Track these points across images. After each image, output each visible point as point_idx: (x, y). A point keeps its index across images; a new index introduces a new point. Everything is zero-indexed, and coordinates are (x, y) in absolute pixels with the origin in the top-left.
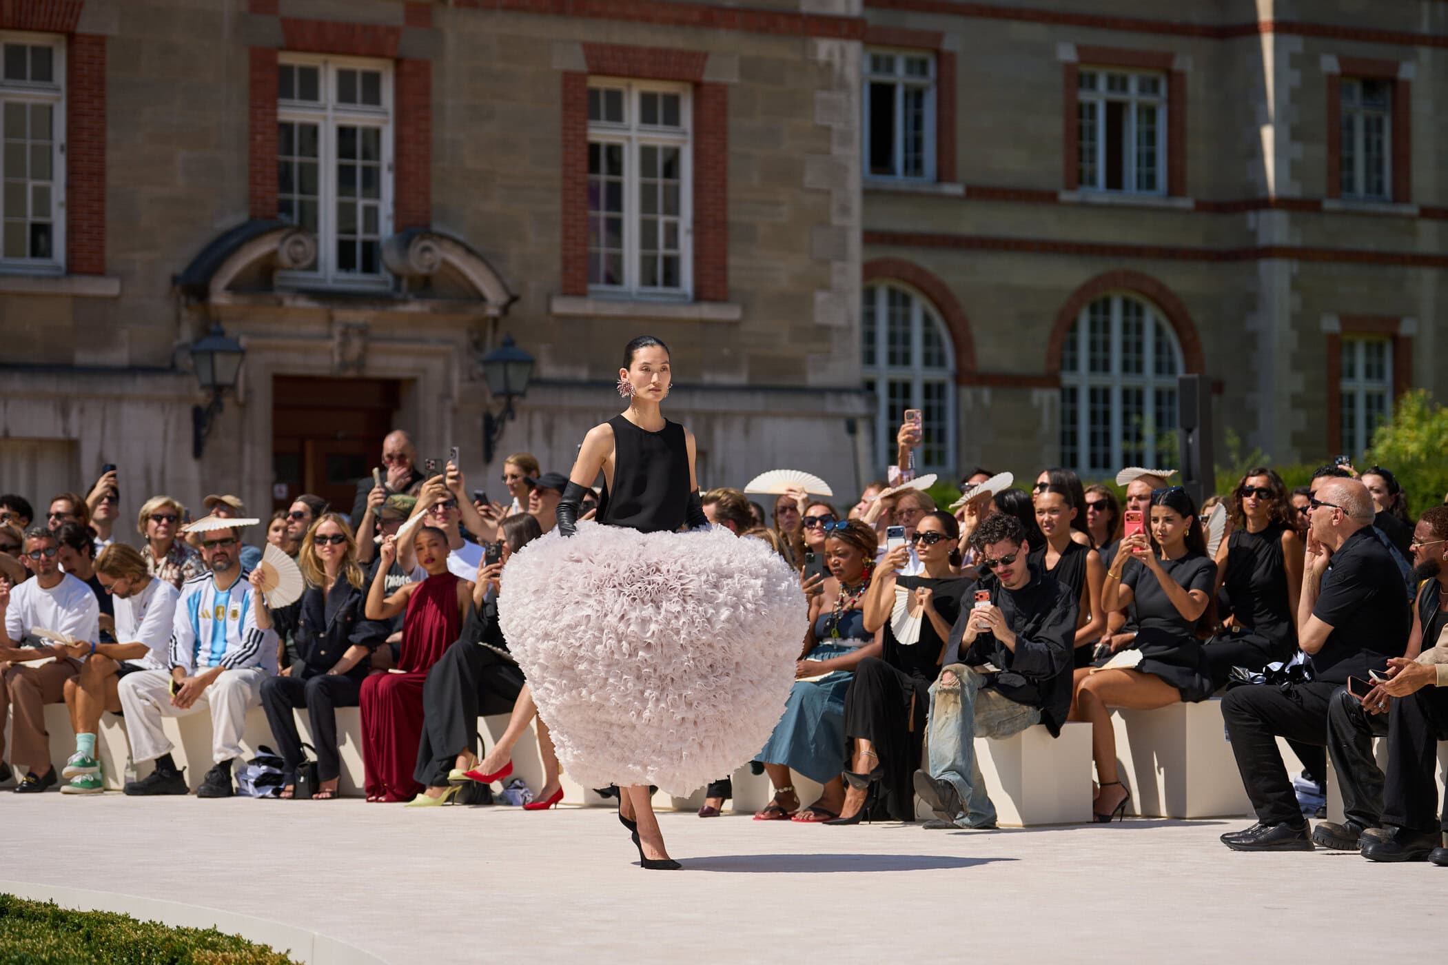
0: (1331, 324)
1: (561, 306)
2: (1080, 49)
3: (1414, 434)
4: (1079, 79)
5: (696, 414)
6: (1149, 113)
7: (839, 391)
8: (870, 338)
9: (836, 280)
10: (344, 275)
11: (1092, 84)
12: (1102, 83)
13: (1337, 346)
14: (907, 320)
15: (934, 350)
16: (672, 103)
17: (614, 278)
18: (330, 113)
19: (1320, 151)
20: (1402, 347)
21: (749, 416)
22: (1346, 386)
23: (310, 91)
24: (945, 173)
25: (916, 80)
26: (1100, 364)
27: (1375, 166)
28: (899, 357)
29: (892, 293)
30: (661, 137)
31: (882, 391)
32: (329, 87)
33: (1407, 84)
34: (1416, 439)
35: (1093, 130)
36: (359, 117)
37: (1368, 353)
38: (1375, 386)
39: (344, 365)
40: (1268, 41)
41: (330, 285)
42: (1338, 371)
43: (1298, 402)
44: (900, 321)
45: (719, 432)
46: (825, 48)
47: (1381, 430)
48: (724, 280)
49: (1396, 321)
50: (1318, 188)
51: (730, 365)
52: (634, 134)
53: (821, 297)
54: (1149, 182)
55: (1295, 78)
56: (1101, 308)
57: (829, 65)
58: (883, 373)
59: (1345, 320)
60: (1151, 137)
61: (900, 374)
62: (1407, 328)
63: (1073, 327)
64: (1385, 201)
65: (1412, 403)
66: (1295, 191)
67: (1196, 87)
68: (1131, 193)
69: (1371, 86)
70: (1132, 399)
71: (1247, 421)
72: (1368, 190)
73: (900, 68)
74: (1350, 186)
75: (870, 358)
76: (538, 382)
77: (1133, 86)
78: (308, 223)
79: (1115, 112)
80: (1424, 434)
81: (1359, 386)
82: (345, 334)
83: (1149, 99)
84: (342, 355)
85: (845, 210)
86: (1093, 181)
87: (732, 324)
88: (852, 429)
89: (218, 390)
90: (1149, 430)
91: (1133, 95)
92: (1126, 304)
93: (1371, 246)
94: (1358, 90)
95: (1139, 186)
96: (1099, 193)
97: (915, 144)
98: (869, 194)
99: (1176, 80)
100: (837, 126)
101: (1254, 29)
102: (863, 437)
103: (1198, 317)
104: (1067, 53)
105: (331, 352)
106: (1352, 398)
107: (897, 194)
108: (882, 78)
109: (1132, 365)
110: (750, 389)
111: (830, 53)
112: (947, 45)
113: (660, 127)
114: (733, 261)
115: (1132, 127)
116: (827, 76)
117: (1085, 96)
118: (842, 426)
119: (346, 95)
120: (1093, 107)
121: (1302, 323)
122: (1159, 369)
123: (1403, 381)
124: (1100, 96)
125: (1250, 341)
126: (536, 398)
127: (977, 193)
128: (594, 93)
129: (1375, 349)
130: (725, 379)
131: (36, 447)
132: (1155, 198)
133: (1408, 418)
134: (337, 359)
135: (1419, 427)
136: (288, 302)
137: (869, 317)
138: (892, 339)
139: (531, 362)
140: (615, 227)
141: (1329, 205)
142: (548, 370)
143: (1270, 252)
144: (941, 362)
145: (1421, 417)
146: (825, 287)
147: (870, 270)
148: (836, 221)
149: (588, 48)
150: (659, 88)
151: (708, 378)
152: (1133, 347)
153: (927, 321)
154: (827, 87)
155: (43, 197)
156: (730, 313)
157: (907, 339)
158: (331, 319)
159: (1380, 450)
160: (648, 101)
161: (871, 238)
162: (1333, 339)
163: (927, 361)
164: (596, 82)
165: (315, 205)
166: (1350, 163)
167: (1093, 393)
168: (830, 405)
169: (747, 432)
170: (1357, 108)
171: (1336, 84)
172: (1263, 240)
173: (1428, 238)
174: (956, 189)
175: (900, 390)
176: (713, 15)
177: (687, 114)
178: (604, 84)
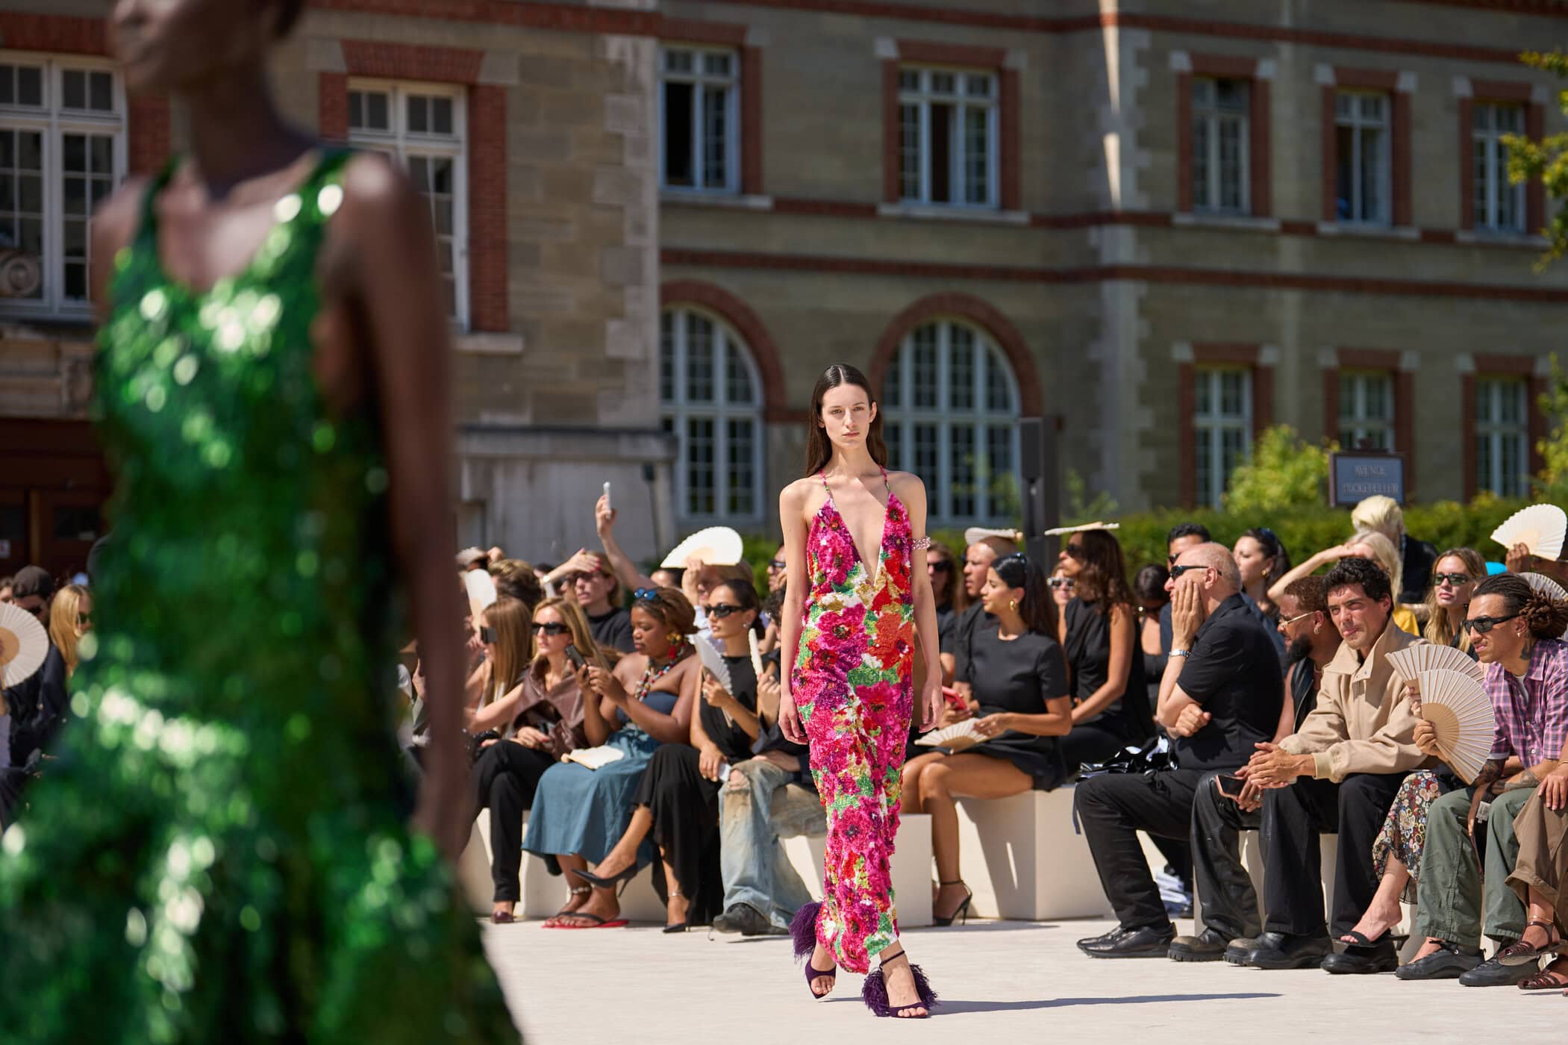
0: (1183, 353)
2: (902, 45)
3: (1274, 475)
4: (899, 78)
5: (474, 460)
6: (978, 117)
7: (636, 433)
8: (667, 370)
9: (631, 307)
10: (72, 304)
11: (914, 83)
12: (926, 83)
13: (1190, 378)
14: (708, 349)
15: (740, 383)
16: (444, 108)
18: (54, 119)
19: (1170, 159)
20: (1263, 379)
21: (534, 461)
22: (1201, 422)
23: (32, 95)
24: (750, 184)
25: (718, 80)
26: (925, 398)
27: (1230, 175)
28: (700, 391)
29: (692, 321)
30: (431, 147)
31: (681, 429)
32: (53, 89)
33: (1266, 84)
34: (1280, 482)
35: (916, 135)
36: (88, 124)
37: (1225, 385)
38: (1232, 422)
39: (74, 405)
40: (1111, 35)
41: (56, 314)
42: (1191, 404)
43: (1146, 440)
44: (702, 350)
45: (499, 480)
46: (616, 46)
47: (1239, 471)
48: (504, 307)
49: (1254, 349)
50: (1168, 200)
51: (512, 403)
52: (401, 143)
53: (613, 326)
54: (979, 194)
55: (1141, 77)
56: (926, 335)
57: (620, 65)
58: (683, 410)
59: (1202, 349)
60: (981, 144)
61: (701, 410)
62: (1268, 356)
63: (895, 357)
64: (1240, 215)
65: (1274, 440)
66: (1141, 203)
67: (1031, 88)
68: (959, 207)
69: (1226, 86)
70: (963, 437)
71: (1091, 461)
72: (1224, 202)
73: (699, 65)
74: (1203, 198)
75: (668, 392)
77: (961, 87)
78: (32, 245)
79: (941, 115)
80: (1288, 475)
81: (1214, 422)
82: (74, 370)
83: (978, 100)
84: (71, 394)
85: (640, 229)
86: (916, 193)
87: (512, 358)
88: (650, 475)
90: (981, 471)
91: (960, 95)
92: (955, 331)
93: (1227, 264)
94: (1211, 91)
95: (968, 198)
96: (923, 207)
97: (716, 152)
98: (667, 207)
99: (1008, 79)
100: (630, 132)
101: (1095, 22)
102: (661, 485)
103: (1035, 345)
104: (886, 49)
105: (58, 391)
106: (1206, 435)
107: (696, 208)
108: (678, 77)
109: (962, 400)
110: (534, 430)
111: (622, 53)
112: (752, 40)
113: (430, 134)
114: (513, 286)
115: (959, 133)
116: (619, 77)
117: (907, 98)
118: (638, 472)
119: (72, 98)
120: (915, 110)
121: (1151, 351)
122: (992, 403)
123: (1264, 418)
124: (922, 98)
125: (1093, 373)
127: (788, 207)
128: (355, 97)
129: (1232, 381)
130: (506, 419)
132: (986, 212)
133: (1269, 457)
134: (65, 399)
135: (1281, 467)
136: (8, 335)
137: (667, 346)
138: (692, 370)
141: (1181, 219)
143: (1114, 272)
144: (748, 397)
145: (1285, 457)
146: (618, 314)
147: (669, 294)
148: (631, 240)
149: (350, 47)
150: (430, 90)
151: (486, 418)
152: (962, 379)
153: (732, 350)
154: (619, 90)
156: (511, 344)
157: (709, 371)
158: (58, 354)
159: (1238, 493)
160: (416, 106)
161: (670, 257)
162: (1185, 368)
163: (732, 395)
164: (357, 84)
165: (38, 225)
166: (1203, 171)
167: (918, 431)
168: (625, 448)
169: (531, 477)
170: (1210, 109)
171: (1187, 84)
172: (1107, 259)
173: (1291, 256)
174: (762, 202)
175: (702, 428)
176: (489, 8)
177: (461, 120)
178: (366, 86)
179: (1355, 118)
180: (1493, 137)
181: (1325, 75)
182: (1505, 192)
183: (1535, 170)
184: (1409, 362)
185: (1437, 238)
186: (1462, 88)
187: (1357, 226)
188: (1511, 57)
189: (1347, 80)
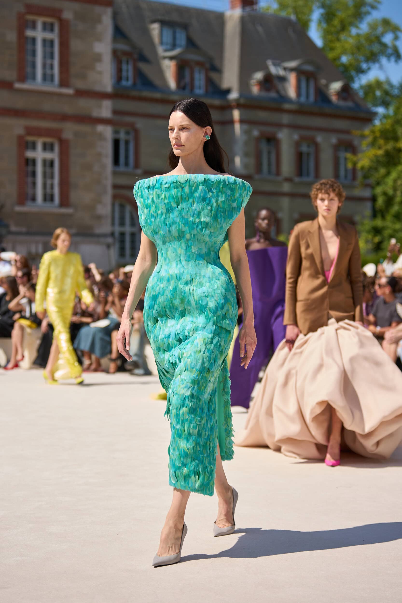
1: (18, 209)
7: (104, 236)
9: (103, 200)
15: (133, 222)
16: (52, 145)
17: (34, 199)
19: (253, 160)
24: (137, 166)
25: (127, 138)
27: (269, 164)
28: (122, 224)
29: (120, 205)
30: (49, 156)
31: (117, 235)
33: (279, 140)
40: (237, 126)
44: (122, 213)
46: (100, 128)
48: (68, 199)
50: (252, 172)
52: (40, 155)
53: (99, 206)
55: (245, 137)
57: (101, 133)
58: (117, 229)
61: (122, 229)
64: (272, 176)
66: (245, 172)
69: (268, 140)
72: (267, 172)
73: (122, 133)
74: (262, 171)
75: (113, 224)
76: (10, 233)
85: (106, 179)
87: (71, 215)
88: (108, 246)
93: (269, 189)
94: (264, 141)
97: (127, 157)
98: (114, 173)
100: (103, 152)
101: (231, 122)
102: (111, 250)
108: (117, 136)
111: (101, 130)
112: (137, 127)
113: (48, 152)
114: (71, 194)
116: (101, 137)
118: (105, 246)
126: (10, 238)
128: (27, 142)
137: (113, 212)
138: (120, 218)
139: (7, 226)
140: (34, 184)
141: (257, 177)
142: (13, 228)
146: (100, 203)
147: (115, 197)
148: (103, 182)
149: (26, 128)
150: (48, 140)
154: (100, 140)
156: (70, 211)
157: (124, 218)
160: (45, 144)
161: (115, 187)
163: (131, 225)
164: (28, 138)
166: (262, 164)
168: (102, 240)
170: (264, 147)
171: (258, 140)
173: (286, 187)
174: (139, 171)
175: (122, 234)
176: (65, 118)
177: (57, 148)
178: (30, 139)
179: (304, 149)
180: (343, 155)
181: (296, 137)
182: (346, 170)
183: (355, 164)
186: (334, 140)
187: (305, 179)
188: (348, 132)
189: (303, 138)
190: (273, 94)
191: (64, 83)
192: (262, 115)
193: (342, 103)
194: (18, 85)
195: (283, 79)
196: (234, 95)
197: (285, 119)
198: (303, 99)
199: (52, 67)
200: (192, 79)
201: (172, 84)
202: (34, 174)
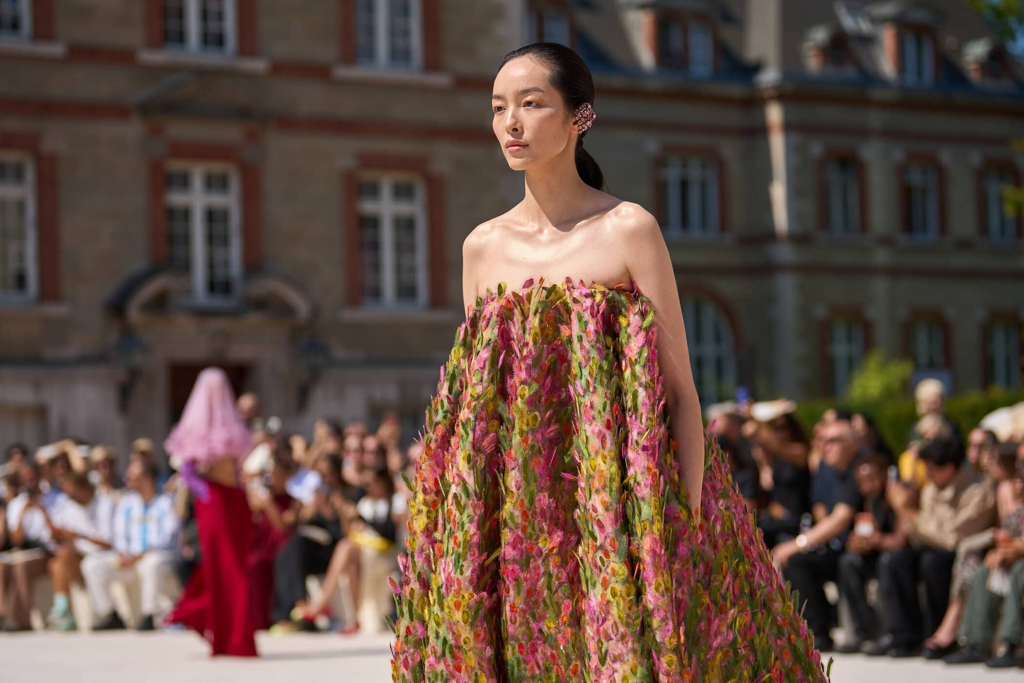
0: (821, 312)
1: (347, 315)
2: (662, 145)
4: (660, 162)
10: (211, 299)
12: (678, 165)
13: (827, 326)
16: (410, 187)
17: (377, 294)
18: (199, 198)
19: (811, 204)
30: (405, 208)
32: (198, 182)
33: (865, 162)
36: (218, 200)
37: (848, 329)
38: (852, 350)
39: (212, 355)
41: (201, 304)
43: (803, 361)
49: (861, 308)
50: (811, 227)
52: (387, 207)
54: (704, 225)
59: (833, 310)
62: (870, 313)
66: (797, 229)
67: (735, 166)
68: (695, 233)
69: (843, 163)
71: (771, 373)
72: (844, 227)
76: (333, 362)
77: (697, 166)
78: (186, 267)
79: (684, 185)
81: (840, 349)
82: (212, 336)
84: (210, 348)
86: (673, 226)
89: (134, 374)
91: (695, 173)
92: (696, 301)
94: (835, 166)
95: (700, 227)
104: (652, 147)
109: (701, 340)
113: (404, 201)
114: (451, 285)
115: (695, 192)
117: (667, 173)
119: (209, 186)
121: (804, 312)
123: (868, 345)
125: (770, 325)
126: (333, 372)
131: (20, 412)
132: (710, 235)
139: (326, 350)
140: (377, 265)
141: (821, 237)
142: (339, 354)
143: (783, 268)
149: (360, 155)
150: (404, 177)
152: (701, 329)
155: (21, 257)
156: (450, 316)
158: (203, 326)
160: (397, 186)
162: (822, 322)
165: (189, 255)
166: (831, 210)
170: (834, 176)
171: (822, 164)
172: (778, 260)
173: (881, 257)
176: (433, 132)
177: (421, 193)
178: (367, 176)
179: (916, 177)
180: (995, 188)
181: (898, 154)
182: (1003, 220)
183: (1020, 207)
184: (951, 313)
185: (964, 245)
186: (976, 159)
187: (920, 239)
188: (1003, 142)
189: (913, 158)
190: (849, 71)
191: (432, 64)
192: (830, 114)
193: (991, 85)
194: (342, 72)
195: (868, 41)
196: (769, 77)
197: (876, 119)
198: (911, 78)
199: (406, 33)
200: (686, 46)
201: (646, 57)
202: (376, 246)
